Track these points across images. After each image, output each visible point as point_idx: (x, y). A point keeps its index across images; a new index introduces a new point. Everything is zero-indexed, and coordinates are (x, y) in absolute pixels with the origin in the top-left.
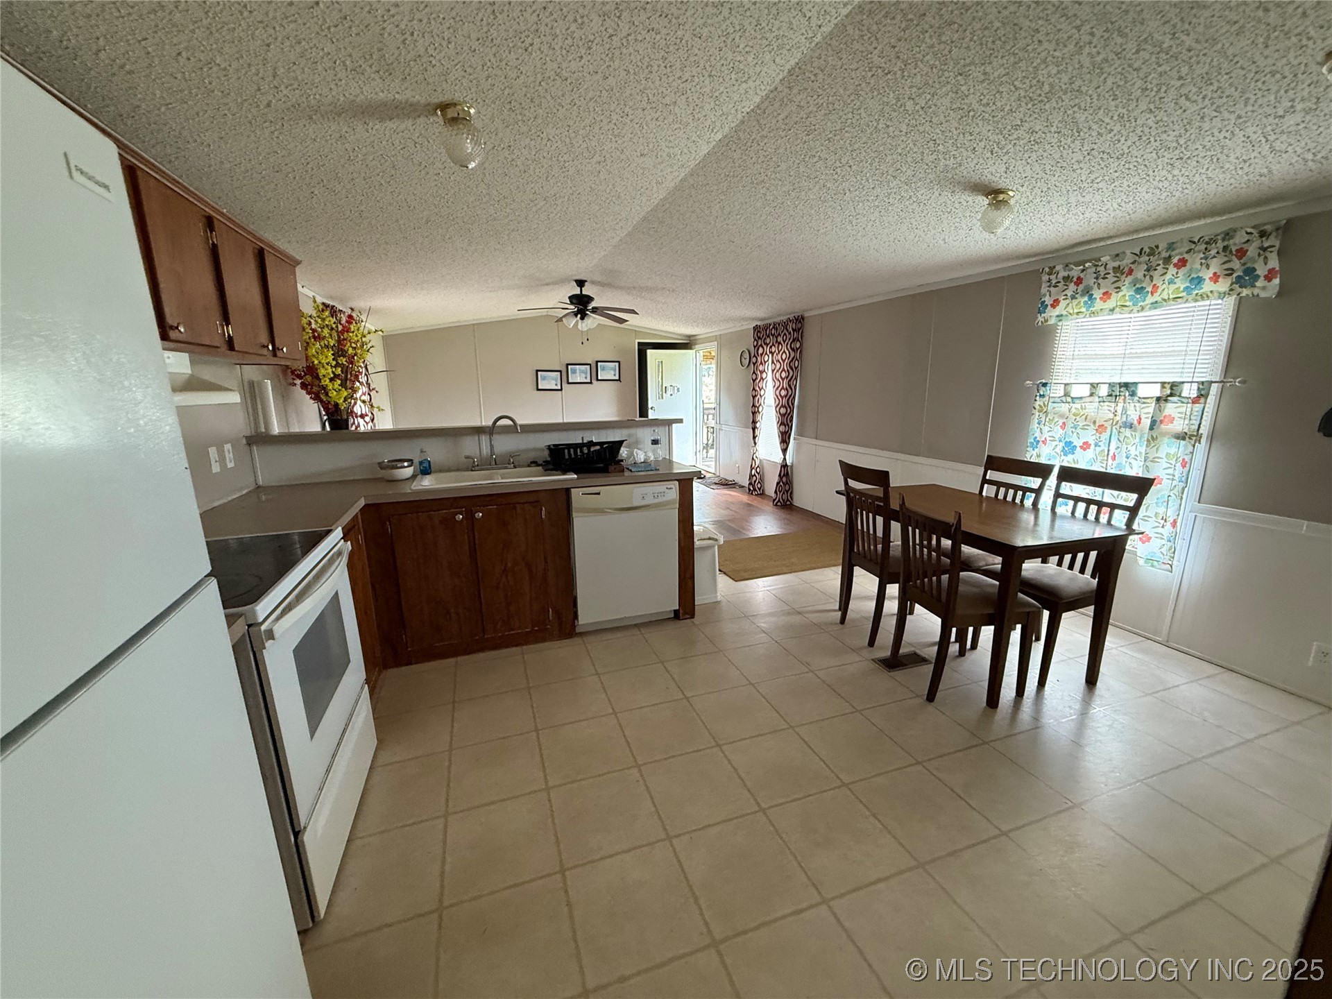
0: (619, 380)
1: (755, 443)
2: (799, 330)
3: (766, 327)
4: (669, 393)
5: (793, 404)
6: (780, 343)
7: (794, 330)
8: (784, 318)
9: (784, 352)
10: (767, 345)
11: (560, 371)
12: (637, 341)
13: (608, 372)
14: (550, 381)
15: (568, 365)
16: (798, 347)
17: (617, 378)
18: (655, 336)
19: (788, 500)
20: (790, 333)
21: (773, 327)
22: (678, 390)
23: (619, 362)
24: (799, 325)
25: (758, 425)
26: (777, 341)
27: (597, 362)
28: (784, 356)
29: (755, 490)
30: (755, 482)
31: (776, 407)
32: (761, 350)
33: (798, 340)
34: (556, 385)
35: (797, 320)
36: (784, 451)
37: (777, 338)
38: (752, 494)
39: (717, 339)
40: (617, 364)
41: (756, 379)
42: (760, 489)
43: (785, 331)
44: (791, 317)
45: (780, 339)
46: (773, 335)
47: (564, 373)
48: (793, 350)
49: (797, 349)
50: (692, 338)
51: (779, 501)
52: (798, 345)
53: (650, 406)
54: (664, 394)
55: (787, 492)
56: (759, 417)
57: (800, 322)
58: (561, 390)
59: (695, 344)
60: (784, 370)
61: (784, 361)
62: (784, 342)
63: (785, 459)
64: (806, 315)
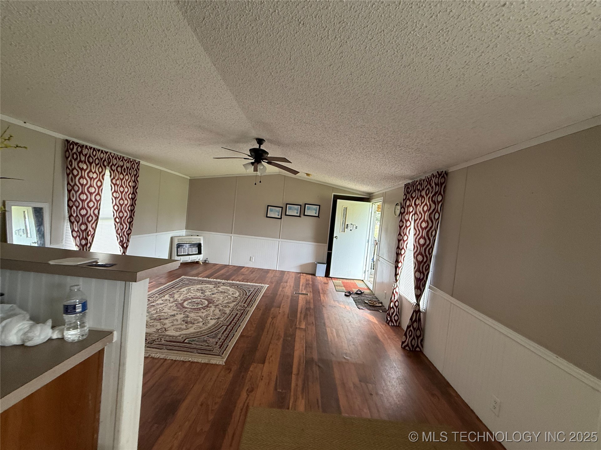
0: (318, 217)
1: (396, 280)
2: (442, 184)
3: (413, 184)
4: (349, 228)
5: (430, 254)
6: (423, 197)
7: (436, 184)
8: (429, 175)
9: (426, 204)
10: (413, 198)
11: (282, 208)
12: (333, 194)
13: (312, 211)
14: (274, 213)
15: (287, 204)
16: (439, 200)
17: (317, 215)
18: (345, 191)
19: (418, 346)
20: (432, 188)
21: (419, 184)
22: (356, 228)
23: (319, 206)
24: (443, 180)
25: (400, 265)
26: (421, 195)
27: (305, 204)
28: (425, 208)
29: (391, 321)
30: (392, 314)
31: (414, 254)
32: (408, 203)
33: (440, 194)
34: (278, 215)
35: (440, 175)
36: (418, 297)
37: (421, 192)
38: (389, 324)
39: (384, 195)
40: (318, 207)
41: (402, 226)
42: (396, 321)
43: (429, 186)
44: (435, 173)
45: (423, 193)
46: (418, 190)
47: (284, 209)
48: (434, 202)
49: (439, 202)
50: (371, 195)
51: (407, 345)
52: (440, 198)
53: (335, 236)
54: (346, 229)
55: (418, 337)
56: (401, 259)
57: (443, 176)
58: (281, 218)
59: (372, 199)
60: (424, 220)
61: (425, 213)
62: (427, 196)
63: (418, 305)
64: (451, 170)
